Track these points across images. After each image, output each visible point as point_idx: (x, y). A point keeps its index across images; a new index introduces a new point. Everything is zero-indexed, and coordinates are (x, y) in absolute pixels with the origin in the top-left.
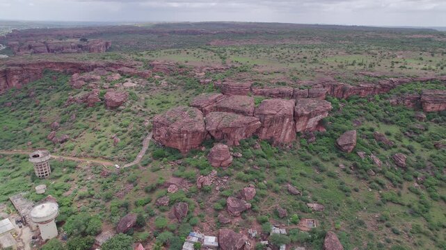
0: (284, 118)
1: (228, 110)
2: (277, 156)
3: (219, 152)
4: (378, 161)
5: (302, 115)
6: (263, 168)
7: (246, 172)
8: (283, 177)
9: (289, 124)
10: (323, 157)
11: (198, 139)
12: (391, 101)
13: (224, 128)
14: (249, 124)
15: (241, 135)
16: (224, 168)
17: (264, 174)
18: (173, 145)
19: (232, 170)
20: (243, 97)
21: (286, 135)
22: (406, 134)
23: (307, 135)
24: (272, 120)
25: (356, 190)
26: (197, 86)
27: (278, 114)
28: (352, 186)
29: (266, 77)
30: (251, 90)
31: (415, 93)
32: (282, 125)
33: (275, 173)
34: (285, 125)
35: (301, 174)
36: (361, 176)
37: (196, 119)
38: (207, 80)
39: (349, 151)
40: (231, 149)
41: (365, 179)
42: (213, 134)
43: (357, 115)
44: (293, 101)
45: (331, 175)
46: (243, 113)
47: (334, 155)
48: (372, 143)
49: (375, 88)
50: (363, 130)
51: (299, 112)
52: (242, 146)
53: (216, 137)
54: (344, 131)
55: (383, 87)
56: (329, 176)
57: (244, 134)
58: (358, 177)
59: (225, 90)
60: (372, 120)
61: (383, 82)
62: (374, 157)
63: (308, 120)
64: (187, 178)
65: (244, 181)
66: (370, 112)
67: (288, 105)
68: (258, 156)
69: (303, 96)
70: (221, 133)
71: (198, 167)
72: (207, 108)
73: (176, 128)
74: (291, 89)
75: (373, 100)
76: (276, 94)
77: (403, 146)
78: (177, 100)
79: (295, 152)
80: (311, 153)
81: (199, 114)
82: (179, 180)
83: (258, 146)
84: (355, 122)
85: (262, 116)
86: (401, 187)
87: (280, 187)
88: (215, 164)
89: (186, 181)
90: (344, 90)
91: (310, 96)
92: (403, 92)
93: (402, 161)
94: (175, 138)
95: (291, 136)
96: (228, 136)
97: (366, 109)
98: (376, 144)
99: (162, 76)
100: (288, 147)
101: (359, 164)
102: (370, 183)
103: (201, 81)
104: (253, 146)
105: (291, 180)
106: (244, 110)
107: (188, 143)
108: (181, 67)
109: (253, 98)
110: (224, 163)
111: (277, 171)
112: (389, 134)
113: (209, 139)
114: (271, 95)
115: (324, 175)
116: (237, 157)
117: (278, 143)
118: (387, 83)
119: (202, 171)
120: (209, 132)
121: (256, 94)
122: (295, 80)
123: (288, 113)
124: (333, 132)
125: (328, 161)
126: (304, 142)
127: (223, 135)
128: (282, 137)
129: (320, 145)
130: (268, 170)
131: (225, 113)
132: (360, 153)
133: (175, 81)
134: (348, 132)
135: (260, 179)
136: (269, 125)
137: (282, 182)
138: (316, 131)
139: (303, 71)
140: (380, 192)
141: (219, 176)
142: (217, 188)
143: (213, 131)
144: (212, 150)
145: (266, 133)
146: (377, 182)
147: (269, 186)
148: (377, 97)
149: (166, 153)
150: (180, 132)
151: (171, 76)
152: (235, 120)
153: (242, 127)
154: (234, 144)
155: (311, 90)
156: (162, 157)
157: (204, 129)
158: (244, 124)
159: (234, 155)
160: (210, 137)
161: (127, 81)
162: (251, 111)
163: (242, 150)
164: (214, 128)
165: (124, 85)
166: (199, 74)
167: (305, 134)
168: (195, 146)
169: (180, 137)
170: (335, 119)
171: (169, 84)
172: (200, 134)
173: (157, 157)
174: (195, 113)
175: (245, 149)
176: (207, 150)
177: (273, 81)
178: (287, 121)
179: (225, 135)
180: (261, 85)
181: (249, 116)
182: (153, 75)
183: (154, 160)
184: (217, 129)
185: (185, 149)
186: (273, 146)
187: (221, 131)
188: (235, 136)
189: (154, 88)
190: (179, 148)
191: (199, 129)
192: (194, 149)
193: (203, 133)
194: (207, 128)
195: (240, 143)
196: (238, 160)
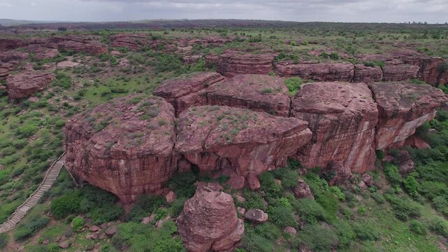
0: (359, 119)
1: (231, 101)
5: (395, 114)
9: (367, 134)
11: (156, 173)
13: (221, 146)
14: (285, 134)
15: (264, 161)
18: (100, 183)
20: (261, 76)
23: (395, 155)
24: (334, 125)
26: (179, 65)
27: (347, 111)
30: (275, 68)
32: (354, 136)
34: (360, 135)
37: (154, 122)
42: (196, 160)
44: (364, 87)
46: (266, 108)
52: (268, 191)
53: (203, 166)
57: (270, 159)
59: (223, 69)
63: (403, 124)
70: (214, 158)
72: (186, 99)
73: (100, 144)
74: (350, 66)
76: (323, 75)
78: (140, 87)
79: (379, 195)
80: (414, 197)
81: (165, 112)
83: (306, 189)
88: (195, 247)
90: (442, 70)
91: (388, 76)
94: (99, 169)
95: (367, 157)
96: (232, 164)
99: (123, 51)
100: (362, 184)
103: (186, 58)
104: (293, 189)
106: (269, 100)
107: (135, 181)
108: (154, 39)
110: (221, 244)
114: (314, 76)
116: (256, 223)
117: (343, 176)
120: (183, 156)
121: (283, 74)
123: (369, 109)
126: (394, 172)
127: (219, 161)
128: (350, 162)
131: (225, 109)
133: (143, 59)
136: (326, 136)
143: (192, 152)
144: (190, 206)
145: (319, 155)
151: (138, 51)
152: (250, 126)
153: (269, 143)
154: (247, 186)
155: (387, 68)
156: (73, 212)
157: (171, 147)
158: (274, 134)
159: (247, 216)
160: (188, 166)
161: (65, 60)
162: (285, 102)
163: (267, 200)
164: (196, 147)
165: (60, 65)
166: (184, 49)
167: (393, 155)
168: (152, 188)
169: (110, 167)
170: (438, 123)
171: (131, 63)
172: (161, 161)
173: (64, 212)
174: (153, 108)
175: (274, 197)
176: (178, 203)
177: (313, 53)
178: (365, 128)
179: (225, 162)
180: (292, 58)
181: (281, 115)
182: (110, 50)
183: (56, 219)
184: (203, 148)
185: (128, 193)
186: (332, 183)
187: (215, 153)
188: (249, 164)
189: (107, 69)
190: (114, 190)
191: (158, 148)
192: (149, 196)
193: (170, 157)
194: (177, 146)
195: (261, 182)
196: (257, 232)
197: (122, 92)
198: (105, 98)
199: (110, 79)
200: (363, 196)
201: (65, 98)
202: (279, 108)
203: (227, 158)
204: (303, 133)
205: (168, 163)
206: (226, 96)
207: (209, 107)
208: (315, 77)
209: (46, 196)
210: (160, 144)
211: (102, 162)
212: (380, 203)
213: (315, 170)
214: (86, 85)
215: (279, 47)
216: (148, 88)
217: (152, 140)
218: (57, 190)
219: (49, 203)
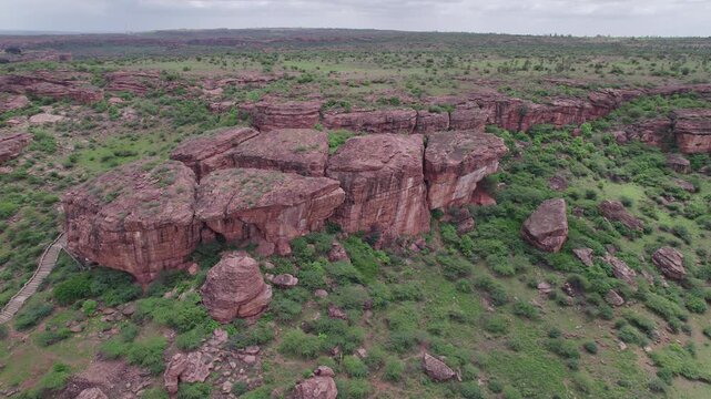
0: (401, 176)
1: (260, 163)
2: (390, 271)
3: (231, 280)
4: (625, 270)
5: (444, 169)
6: (353, 314)
7: (309, 329)
8: (410, 331)
9: (414, 191)
10: (498, 267)
11: (177, 243)
12: (616, 134)
13: (244, 211)
14: (313, 195)
15: (296, 226)
16: (248, 321)
17: (359, 331)
18: (112, 262)
19: (272, 324)
20: (300, 131)
21: (407, 217)
22: (660, 203)
23: (455, 214)
24: (371, 184)
25: (590, 350)
26: (204, 115)
27: (386, 168)
28: (578, 338)
29: (354, 91)
30: (322, 118)
31: (660, 116)
32: (398, 196)
33: (387, 321)
34: (405, 194)
35: (453, 317)
36: (595, 311)
37: (172, 189)
38: (227, 104)
39: (556, 249)
40: (269, 265)
41: (604, 317)
42: (219, 228)
43: (553, 165)
44: (418, 139)
45: (524, 314)
46: (299, 169)
47: (523, 260)
48: (601, 227)
49: (582, 108)
50: (574, 196)
51: (436, 160)
52: (299, 256)
53: (229, 235)
54: (535, 202)
55: (596, 106)
56: (518, 315)
57: (303, 223)
58: (588, 313)
59: (260, 121)
60: (584, 175)
61: (595, 97)
62: (615, 259)
63: (457, 179)
64: (139, 362)
65: (304, 356)
66: (579, 159)
67: (407, 147)
68: (339, 279)
69: (439, 126)
70: (239, 224)
71: (172, 325)
72: (210, 162)
73: (111, 216)
74: (413, 113)
75: (580, 133)
76: (379, 125)
77: (663, 229)
78: (154, 147)
79: (431, 257)
80: (468, 257)
81: (184, 177)
82: (116, 368)
83: (340, 252)
84: (554, 180)
85: (346, 173)
86: (687, 331)
87: (402, 364)
88: (221, 313)
89: (135, 372)
90: (522, 114)
91: (454, 125)
92: (635, 115)
93: (677, 266)
94: (112, 244)
95: (418, 218)
96: (260, 230)
97: (568, 152)
98: (611, 227)
99: (126, 98)
100: (413, 246)
101: (583, 278)
102: (618, 326)
103: (214, 105)
104: (327, 253)
105: (428, 338)
106: (301, 160)
107: (153, 256)
108: (170, 79)
109: (325, 132)
110: (247, 309)
111: (392, 315)
112: (627, 204)
113: (208, 242)
114: (367, 127)
115: (506, 315)
116: (285, 287)
117: (389, 239)
118: (603, 97)
119: (184, 338)
120: (205, 225)
121: (332, 126)
122: (418, 94)
123: (411, 164)
124: (511, 205)
125: (509, 276)
126: (450, 232)
127: (246, 228)
128: (398, 225)
129: (487, 238)
130: (369, 313)
131: (252, 171)
132: (582, 252)
133: (155, 108)
134: (547, 204)
135: (349, 346)
136: (365, 195)
137: (406, 346)
138: (474, 205)
139: (431, 80)
140: (648, 349)
141: (232, 347)
142: (227, 386)
143: (214, 219)
144: (213, 273)
145: (361, 217)
146: (635, 323)
147: (374, 365)
148: (587, 126)
149: (95, 286)
150: (123, 228)
151: (148, 97)
152: (276, 188)
153: (295, 205)
154: (277, 252)
155: (455, 114)
156: (82, 296)
157: (191, 216)
158: (301, 196)
159: (276, 281)
160: (213, 236)
161: (41, 111)
162: (319, 161)
163: (298, 266)
164: (217, 213)
165: (34, 119)
166: (211, 92)
167: (452, 214)
168: (174, 263)
169: (125, 241)
170: (510, 175)
171: (140, 114)
172: (182, 231)
173: (71, 297)
174: (170, 175)
175: (306, 262)
176: (202, 273)
177: (370, 98)
178: (410, 185)
179: (253, 230)
180: (343, 106)
181: (315, 175)
182: (108, 97)
183: (61, 306)
184: (226, 214)
185: (146, 271)
186: (377, 247)
187: (238, 218)
188: (278, 229)
189: (106, 124)
190: (130, 268)
191: (176, 217)
192: (171, 272)
193: (190, 227)
194: (198, 213)
195: (292, 248)
196: (286, 296)
197: (128, 154)
198: (106, 164)
199: (111, 138)
200: (413, 259)
201: (51, 166)
202: (313, 168)
203: (255, 224)
204: (335, 193)
205: (190, 233)
206: (256, 157)
207: (234, 170)
208: (369, 128)
209: (46, 283)
210: (178, 213)
211: (115, 236)
212: (430, 265)
213: (358, 234)
214: (77, 147)
215: (331, 91)
216: (164, 149)
217: (169, 209)
218: (58, 275)
219: (50, 291)
